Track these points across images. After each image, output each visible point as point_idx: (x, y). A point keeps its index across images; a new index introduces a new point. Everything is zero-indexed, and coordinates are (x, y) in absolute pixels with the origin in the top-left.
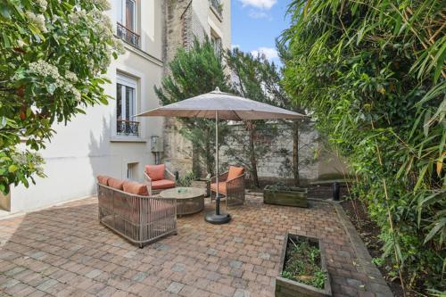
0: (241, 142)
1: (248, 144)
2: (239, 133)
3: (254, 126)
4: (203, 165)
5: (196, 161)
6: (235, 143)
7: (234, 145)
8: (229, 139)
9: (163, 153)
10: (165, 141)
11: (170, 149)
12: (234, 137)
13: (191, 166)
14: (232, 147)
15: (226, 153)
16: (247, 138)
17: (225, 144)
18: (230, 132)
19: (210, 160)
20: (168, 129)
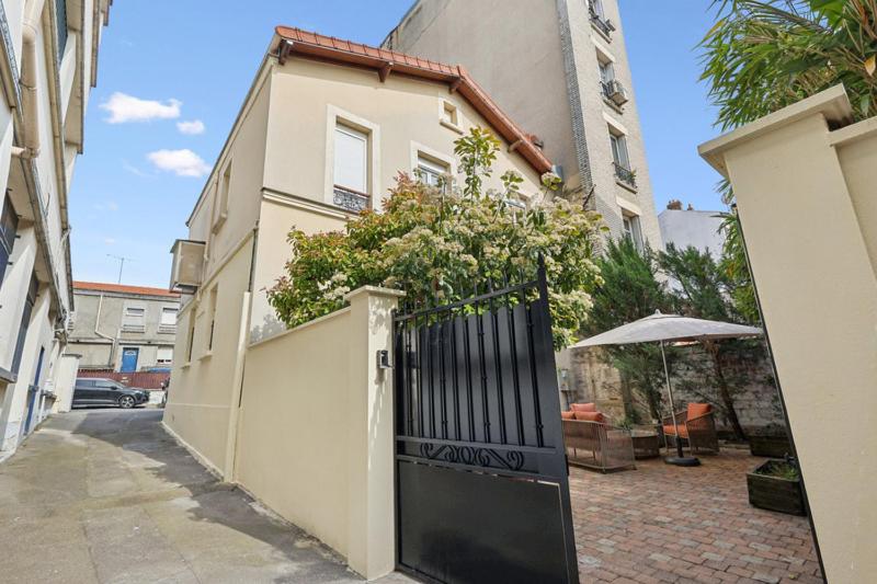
0: (700, 371)
1: (712, 372)
2: (695, 357)
3: (718, 346)
4: (643, 405)
5: (629, 402)
6: (690, 373)
7: (691, 376)
8: (681, 368)
9: (575, 392)
10: (576, 377)
11: (586, 386)
12: (686, 363)
13: (622, 410)
14: (687, 379)
15: (678, 387)
16: (710, 364)
17: (675, 374)
18: (679, 357)
19: (654, 398)
20: (579, 359)
